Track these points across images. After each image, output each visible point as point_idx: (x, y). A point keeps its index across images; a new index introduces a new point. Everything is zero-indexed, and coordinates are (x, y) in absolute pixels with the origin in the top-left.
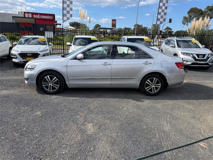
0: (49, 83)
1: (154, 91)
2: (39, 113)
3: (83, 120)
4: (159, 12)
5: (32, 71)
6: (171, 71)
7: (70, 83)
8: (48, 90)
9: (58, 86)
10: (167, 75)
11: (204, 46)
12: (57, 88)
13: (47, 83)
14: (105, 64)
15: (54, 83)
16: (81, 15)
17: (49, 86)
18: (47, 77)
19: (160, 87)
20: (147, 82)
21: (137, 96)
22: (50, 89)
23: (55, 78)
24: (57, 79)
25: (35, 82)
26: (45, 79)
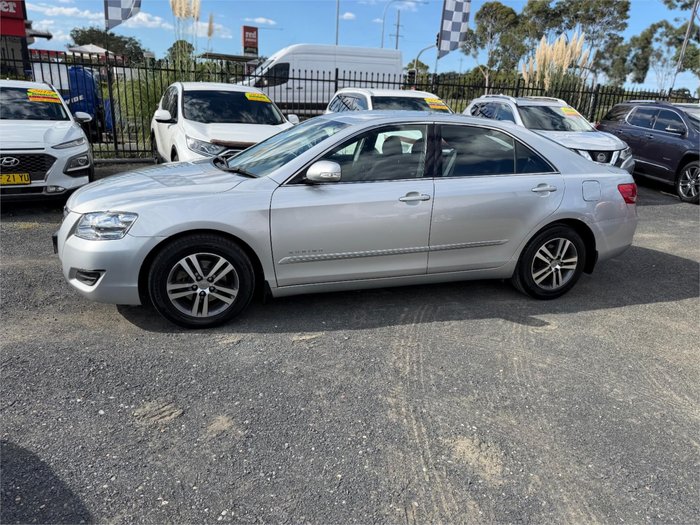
0: (196, 283)
1: (558, 282)
2: (222, 422)
3: (424, 430)
4: (447, 8)
5: (117, 238)
6: (608, 213)
7: (280, 278)
8: (194, 313)
9: (234, 292)
10: (597, 226)
11: (593, 125)
12: (230, 301)
13: (187, 285)
14: (411, 198)
15: (218, 283)
16: (178, 6)
17: (198, 297)
18: (189, 262)
19: (574, 267)
20: (538, 255)
21: (506, 302)
22: (200, 309)
23: (222, 261)
24: (230, 267)
25: (136, 285)
26: (180, 268)
